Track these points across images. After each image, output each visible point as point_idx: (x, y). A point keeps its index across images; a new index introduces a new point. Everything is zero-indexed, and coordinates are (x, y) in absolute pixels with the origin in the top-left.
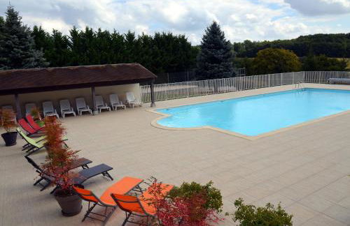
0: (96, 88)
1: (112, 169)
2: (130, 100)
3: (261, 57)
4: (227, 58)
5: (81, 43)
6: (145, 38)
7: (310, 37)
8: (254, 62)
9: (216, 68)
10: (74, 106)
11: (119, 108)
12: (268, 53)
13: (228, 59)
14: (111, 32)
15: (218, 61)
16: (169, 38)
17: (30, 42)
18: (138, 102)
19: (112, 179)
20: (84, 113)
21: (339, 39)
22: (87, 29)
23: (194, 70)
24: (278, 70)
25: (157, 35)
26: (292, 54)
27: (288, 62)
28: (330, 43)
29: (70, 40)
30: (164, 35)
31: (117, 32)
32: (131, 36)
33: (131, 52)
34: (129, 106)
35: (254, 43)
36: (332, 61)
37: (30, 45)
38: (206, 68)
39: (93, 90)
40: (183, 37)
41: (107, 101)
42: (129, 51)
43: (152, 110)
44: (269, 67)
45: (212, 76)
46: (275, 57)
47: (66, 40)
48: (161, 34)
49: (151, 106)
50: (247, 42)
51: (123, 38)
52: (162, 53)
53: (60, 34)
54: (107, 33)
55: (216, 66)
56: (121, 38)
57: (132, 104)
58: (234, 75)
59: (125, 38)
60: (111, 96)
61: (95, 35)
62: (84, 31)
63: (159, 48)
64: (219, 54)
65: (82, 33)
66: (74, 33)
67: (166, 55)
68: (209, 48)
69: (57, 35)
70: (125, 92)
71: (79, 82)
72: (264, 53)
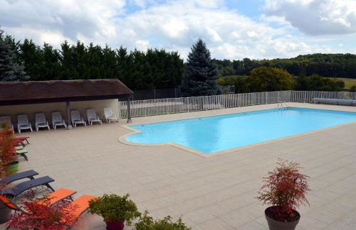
0: (71, 103)
1: (53, 181)
2: (107, 116)
3: (254, 75)
4: (213, 75)
5: (72, 58)
6: (138, 54)
7: (309, 56)
8: (247, 81)
9: (200, 86)
10: (49, 120)
11: (94, 123)
12: (261, 71)
13: (213, 78)
14: (103, 47)
15: (202, 79)
16: (161, 55)
17: (10, 56)
18: (115, 118)
19: (54, 191)
20: (58, 127)
21: (338, 59)
22: (78, 44)
23: (180, 87)
24: (271, 88)
25: (149, 52)
26: (286, 73)
27: (282, 81)
28: (328, 63)
29: (60, 53)
30: (157, 51)
31: (109, 47)
32: (122, 52)
33: (122, 68)
34: (105, 121)
35: (253, 61)
36: (325, 81)
37: (10, 58)
38: (191, 86)
39: (68, 105)
40: (176, 53)
41: (84, 116)
42: (120, 66)
43: (126, 126)
44: (262, 85)
45: (196, 94)
46: (268, 76)
47: (57, 54)
48: (154, 50)
49: (128, 122)
50: (246, 60)
51: (115, 53)
52: (153, 70)
53: (51, 47)
54: (98, 48)
55: (200, 84)
56: (113, 53)
57: (108, 120)
58: (219, 93)
59: (117, 53)
60: (88, 110)
61: (86, 50)
62: (76, 45)
63: (151, 65)
64: (204, 72)
65: (73, 47)
66: (65, 47)
67: (158, 72)
68: (195, 65)
69: (48, 49)
70: (103, 108)
71: (54, 97)
72: (257, 72)
